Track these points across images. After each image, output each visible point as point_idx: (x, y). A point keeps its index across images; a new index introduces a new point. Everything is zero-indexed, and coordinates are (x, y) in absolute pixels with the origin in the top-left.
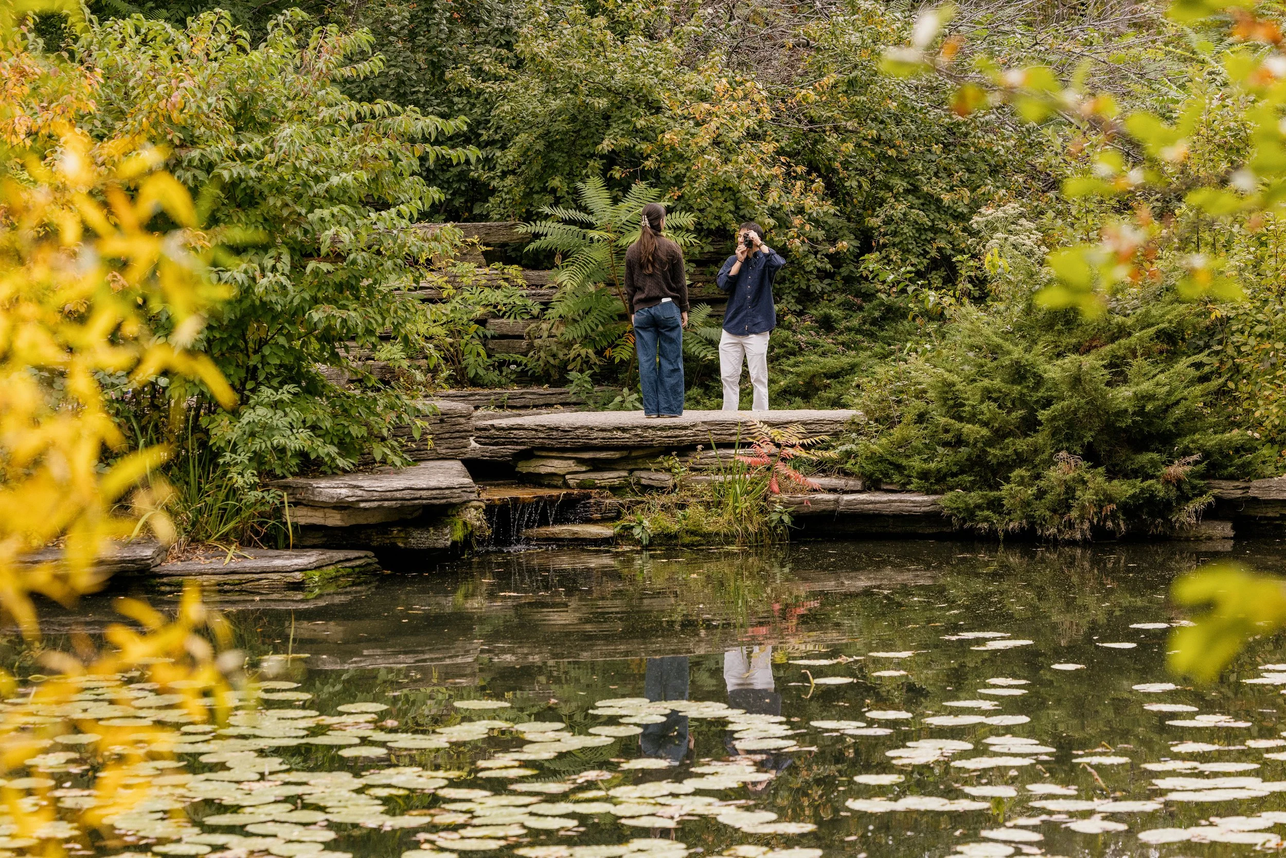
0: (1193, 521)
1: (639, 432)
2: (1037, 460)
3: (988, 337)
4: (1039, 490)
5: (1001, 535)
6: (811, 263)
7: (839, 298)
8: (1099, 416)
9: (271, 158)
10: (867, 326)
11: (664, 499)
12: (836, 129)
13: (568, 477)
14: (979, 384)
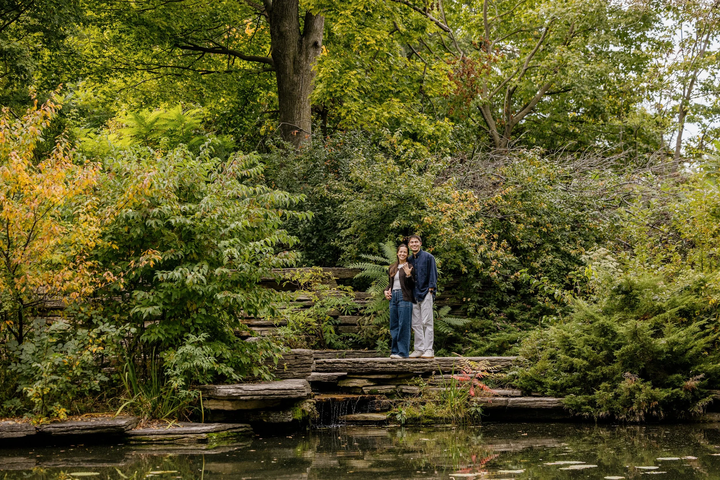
0: (701, 412)
1: (401, 364)
2: (614, 379)
3: (586, 312)
4: (615, 394)
5: (596, 419)
6: (504, 286)
7: (518, 305)
8: (648, 354)
9: (198, 214)
10: (532, 318)
11: (414, 400)
12: (516, 217)
13: (364, 388)
14: (583, 338)
